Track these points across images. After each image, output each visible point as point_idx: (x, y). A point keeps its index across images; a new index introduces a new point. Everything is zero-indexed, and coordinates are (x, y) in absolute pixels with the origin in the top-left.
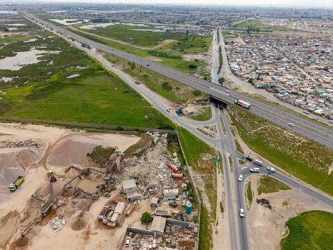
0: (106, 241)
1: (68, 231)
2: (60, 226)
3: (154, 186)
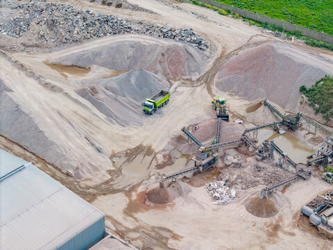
1: (238, 209)
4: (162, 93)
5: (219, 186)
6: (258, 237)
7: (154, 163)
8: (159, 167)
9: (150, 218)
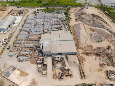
0: (103, 78)
1: (98, 63)
2: (97, 60)
4: (102, 40)
5: (98, 58)
6: (97, 69)
7: (91, 49)
8: (92, 50)
9: (84, 56)
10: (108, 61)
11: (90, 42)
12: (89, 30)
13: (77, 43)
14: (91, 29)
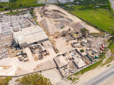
0: (70, 48)
1: (65, 41)
3: (92, 46)
4: (64, 26)
5: (64, 38)
6: (65, 45)
8: (59, 34)
9: (55, 40)
10: (71, 37)
11: (57, 29)
12: (54, 22)
13: (47, 33)
14: (55, 21)
